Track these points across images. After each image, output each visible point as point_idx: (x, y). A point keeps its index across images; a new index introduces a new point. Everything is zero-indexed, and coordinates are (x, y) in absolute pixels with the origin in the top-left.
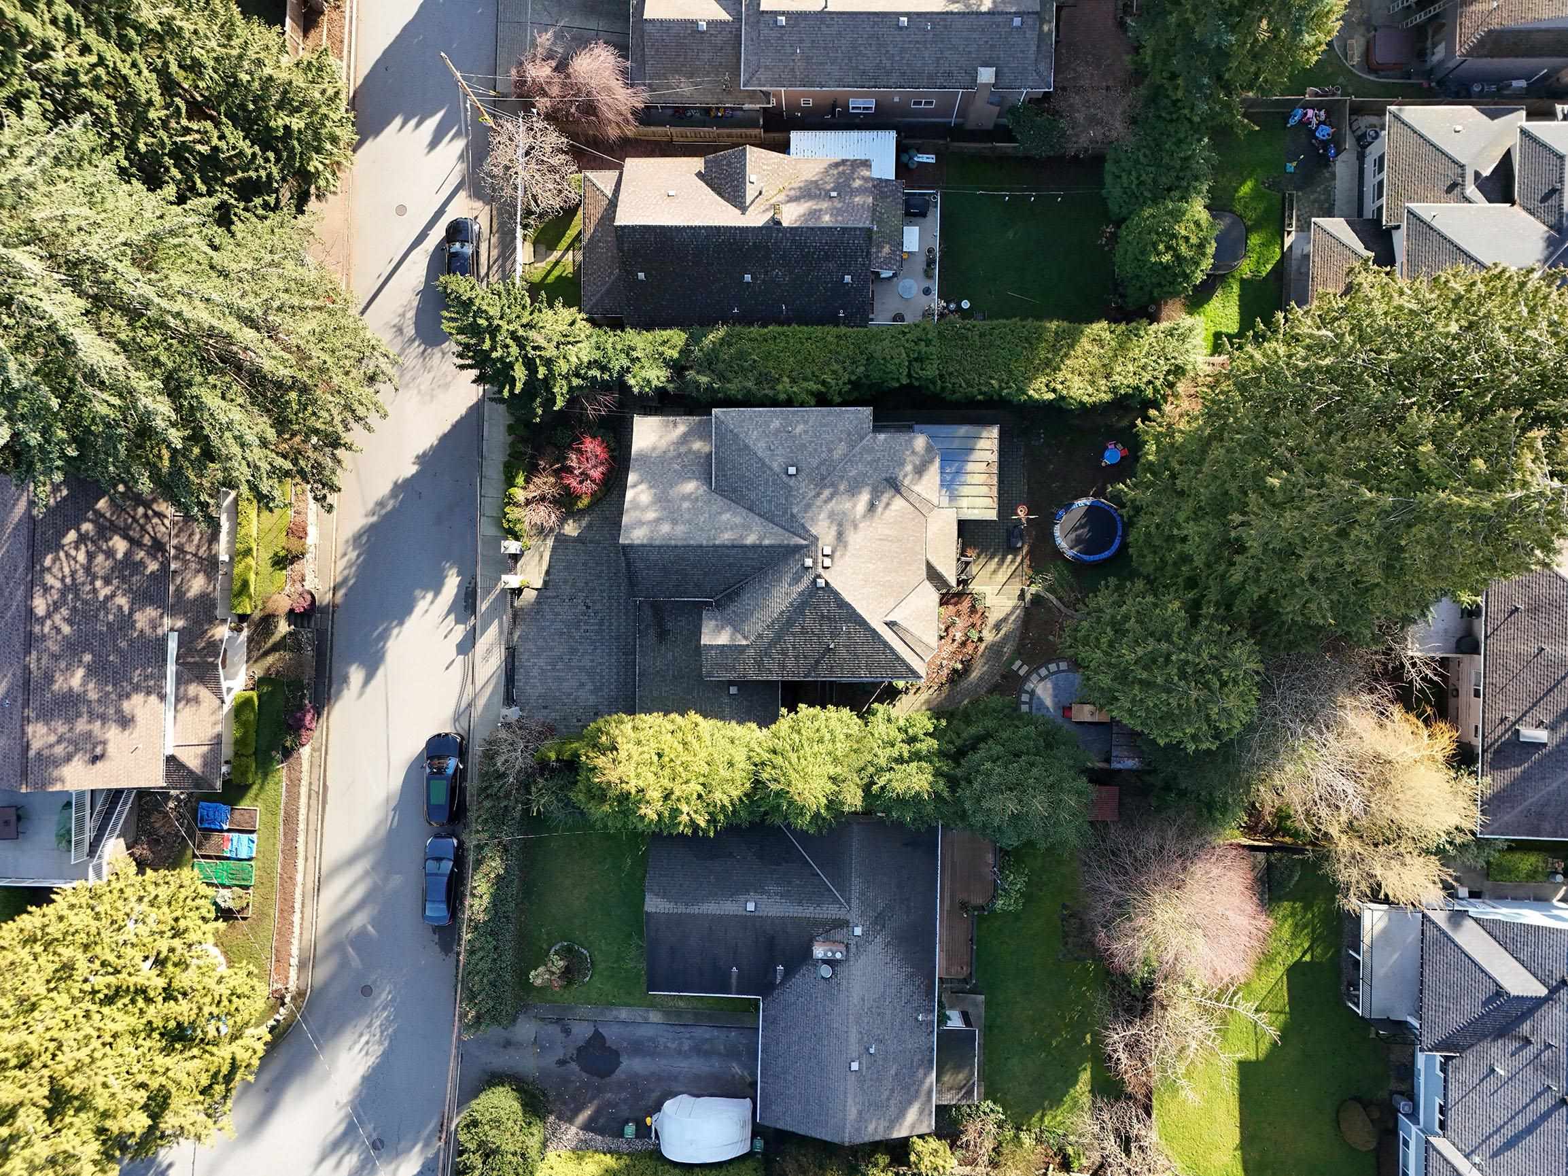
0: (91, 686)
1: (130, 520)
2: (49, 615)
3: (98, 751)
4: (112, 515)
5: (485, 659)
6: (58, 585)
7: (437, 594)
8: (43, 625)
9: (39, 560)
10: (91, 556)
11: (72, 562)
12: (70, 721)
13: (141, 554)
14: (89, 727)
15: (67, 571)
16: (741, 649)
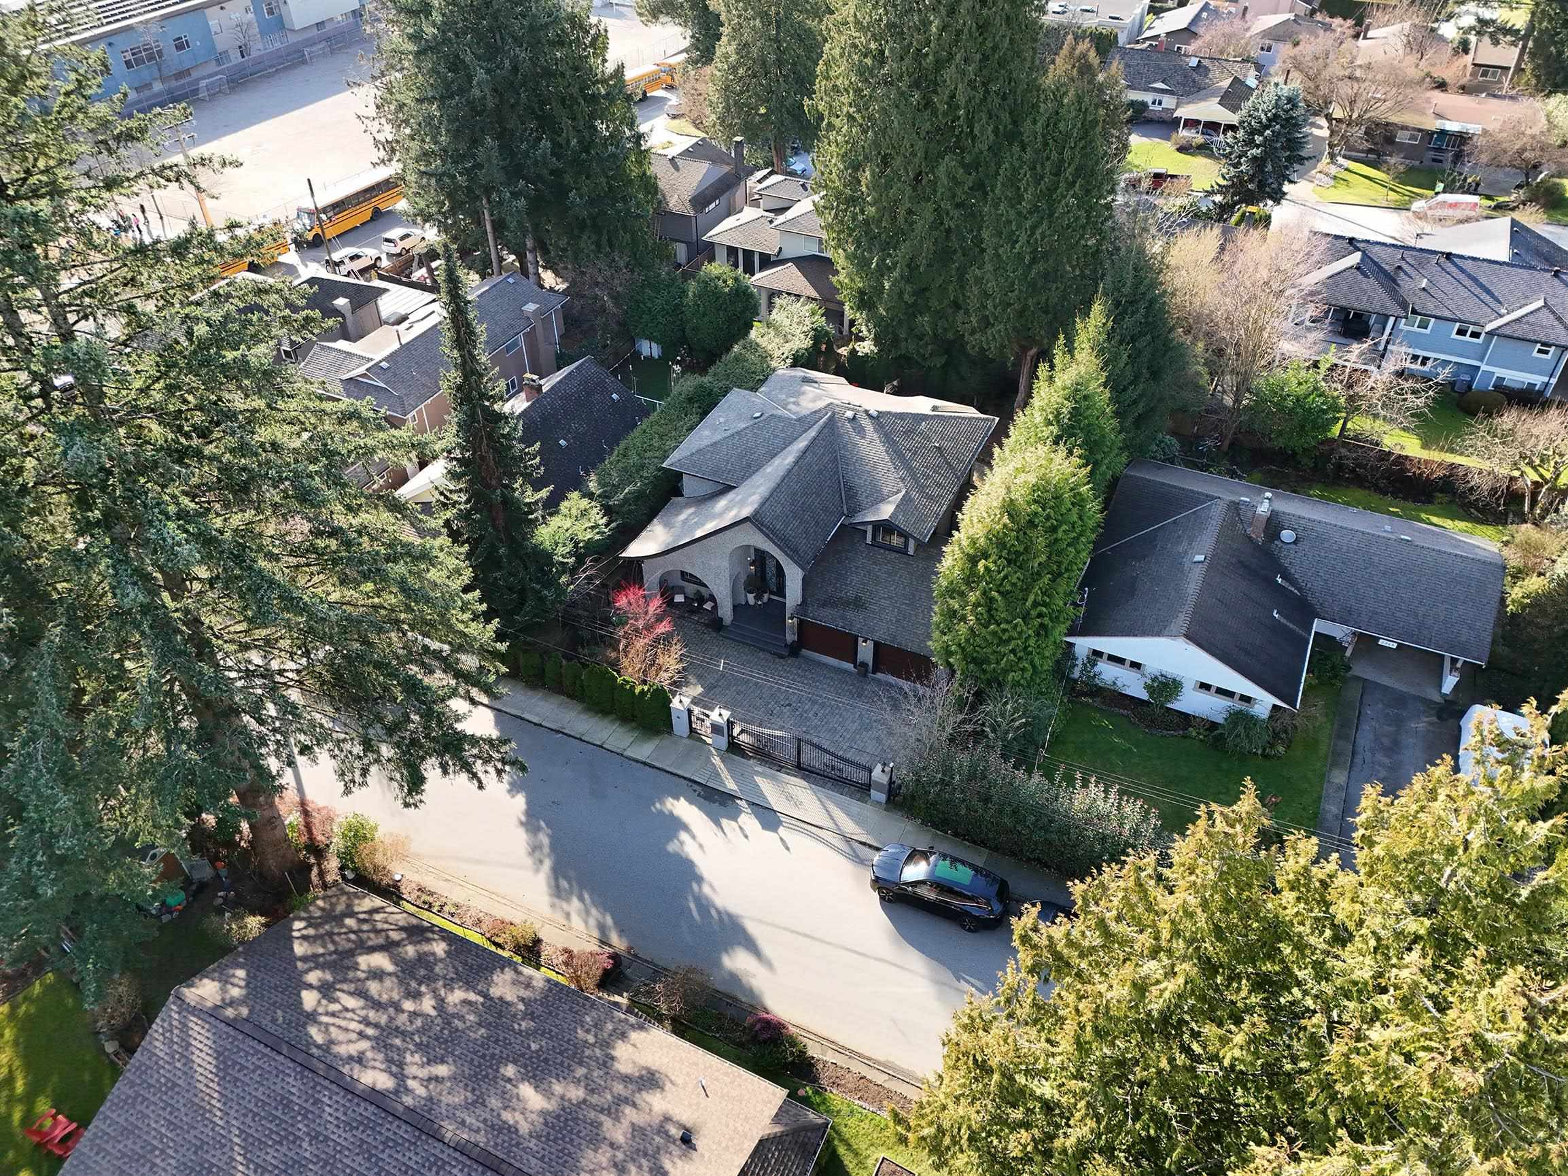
0: (558, 1088)
1: (353, 936)
2: (401, 1077)
3: (676, 1132)
4: (324, 947)
5: (798, 804)
6: (364, 1045)
7: (685, 828)
8: (408, 1091)
9: (308, 1045)
10: (361, 993)
11: (350, 1015)
12: (596, 1139)
13: (410, 951)
14: (625, 1124)
15: (354, 1026)
16: (906, 500)
